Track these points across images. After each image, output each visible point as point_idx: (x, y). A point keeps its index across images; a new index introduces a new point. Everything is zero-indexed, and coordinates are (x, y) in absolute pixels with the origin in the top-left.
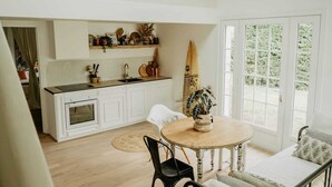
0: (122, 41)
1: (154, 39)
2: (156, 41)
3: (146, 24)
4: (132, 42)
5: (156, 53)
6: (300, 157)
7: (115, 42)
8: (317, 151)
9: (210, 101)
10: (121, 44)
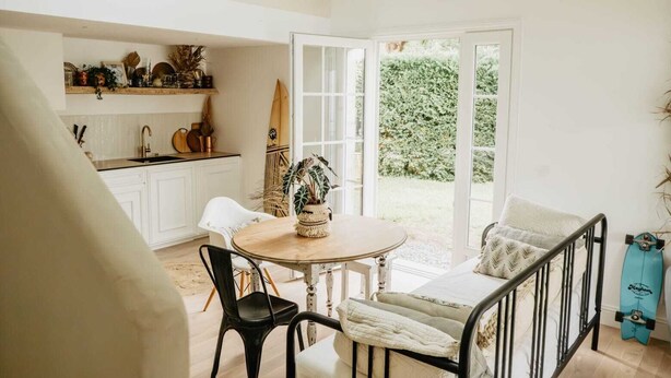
0: (137, 79)
1: (204, 78)
2: (207, 83)
3: (187, 47)
4: (158, 82)
5: (208, 106)
6: (487, 274)
7: (122, 79)
8: (516, 258)
9: (326, 179)
10: (135, 85)
